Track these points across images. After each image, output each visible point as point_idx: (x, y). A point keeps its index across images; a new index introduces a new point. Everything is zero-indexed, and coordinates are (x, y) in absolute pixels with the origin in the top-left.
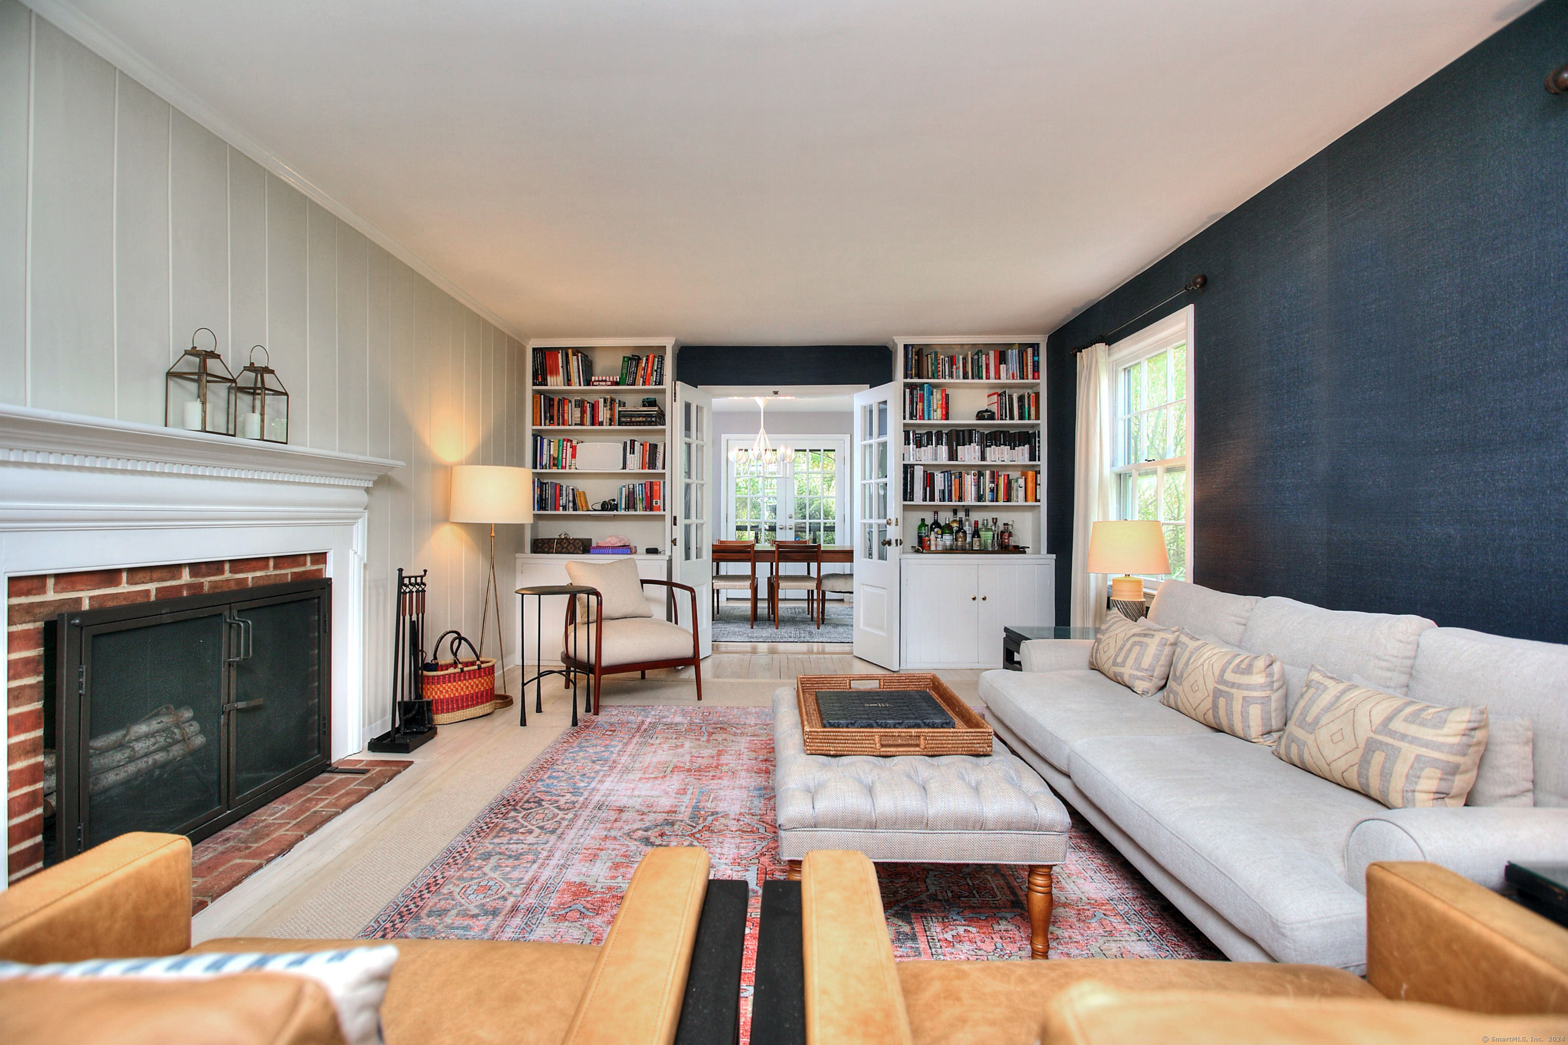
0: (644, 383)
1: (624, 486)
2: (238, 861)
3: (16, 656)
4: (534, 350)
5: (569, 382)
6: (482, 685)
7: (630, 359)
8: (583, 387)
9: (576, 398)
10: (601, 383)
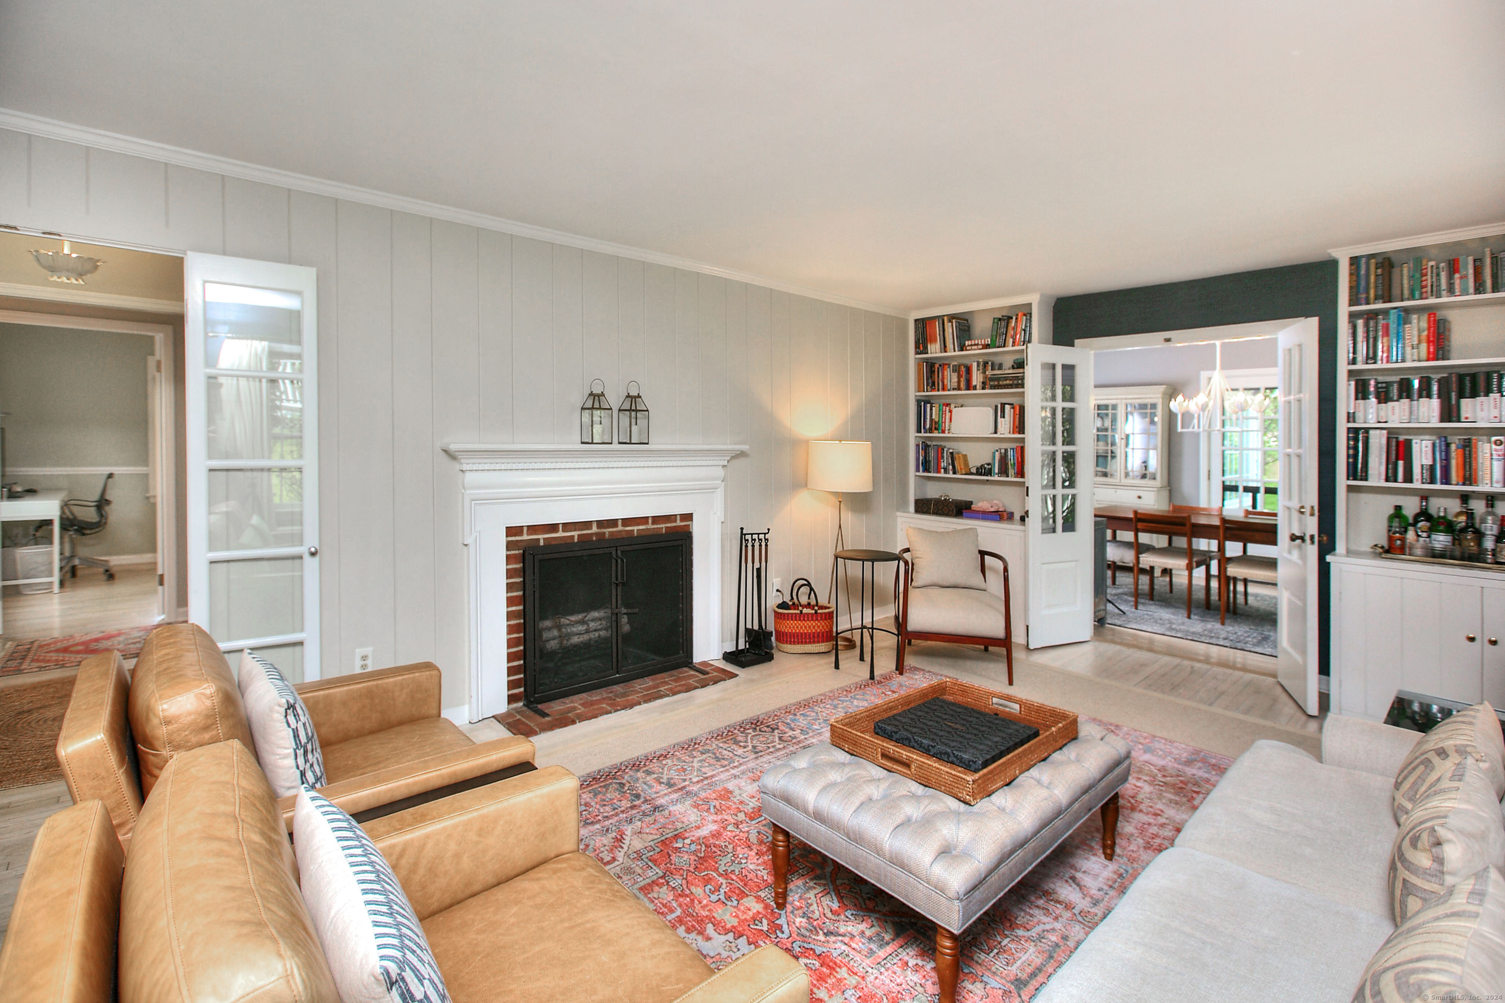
0: (1014, 345)
1: (997, 451)
2: (604, 706)
3: (510, 567)
4: (916, 321)
5: (945, 348)
6: (818, 627)
7: (1000, 319)
8: (958, 353)
9: (954, 363)
10: (973, 347)
